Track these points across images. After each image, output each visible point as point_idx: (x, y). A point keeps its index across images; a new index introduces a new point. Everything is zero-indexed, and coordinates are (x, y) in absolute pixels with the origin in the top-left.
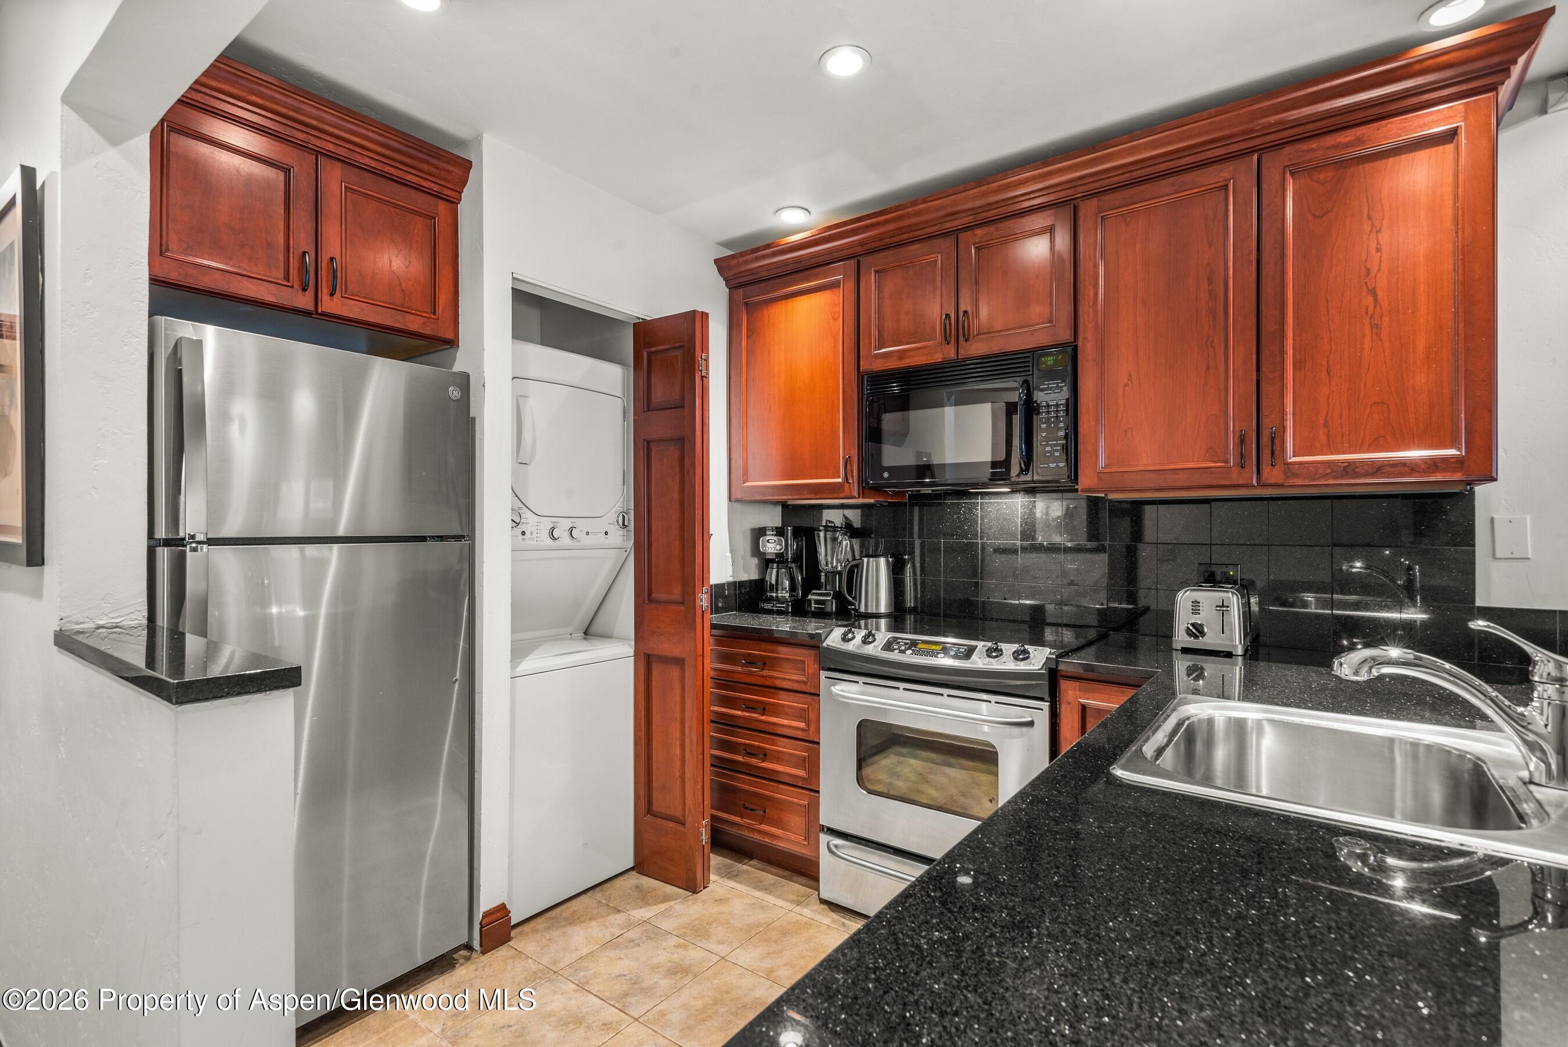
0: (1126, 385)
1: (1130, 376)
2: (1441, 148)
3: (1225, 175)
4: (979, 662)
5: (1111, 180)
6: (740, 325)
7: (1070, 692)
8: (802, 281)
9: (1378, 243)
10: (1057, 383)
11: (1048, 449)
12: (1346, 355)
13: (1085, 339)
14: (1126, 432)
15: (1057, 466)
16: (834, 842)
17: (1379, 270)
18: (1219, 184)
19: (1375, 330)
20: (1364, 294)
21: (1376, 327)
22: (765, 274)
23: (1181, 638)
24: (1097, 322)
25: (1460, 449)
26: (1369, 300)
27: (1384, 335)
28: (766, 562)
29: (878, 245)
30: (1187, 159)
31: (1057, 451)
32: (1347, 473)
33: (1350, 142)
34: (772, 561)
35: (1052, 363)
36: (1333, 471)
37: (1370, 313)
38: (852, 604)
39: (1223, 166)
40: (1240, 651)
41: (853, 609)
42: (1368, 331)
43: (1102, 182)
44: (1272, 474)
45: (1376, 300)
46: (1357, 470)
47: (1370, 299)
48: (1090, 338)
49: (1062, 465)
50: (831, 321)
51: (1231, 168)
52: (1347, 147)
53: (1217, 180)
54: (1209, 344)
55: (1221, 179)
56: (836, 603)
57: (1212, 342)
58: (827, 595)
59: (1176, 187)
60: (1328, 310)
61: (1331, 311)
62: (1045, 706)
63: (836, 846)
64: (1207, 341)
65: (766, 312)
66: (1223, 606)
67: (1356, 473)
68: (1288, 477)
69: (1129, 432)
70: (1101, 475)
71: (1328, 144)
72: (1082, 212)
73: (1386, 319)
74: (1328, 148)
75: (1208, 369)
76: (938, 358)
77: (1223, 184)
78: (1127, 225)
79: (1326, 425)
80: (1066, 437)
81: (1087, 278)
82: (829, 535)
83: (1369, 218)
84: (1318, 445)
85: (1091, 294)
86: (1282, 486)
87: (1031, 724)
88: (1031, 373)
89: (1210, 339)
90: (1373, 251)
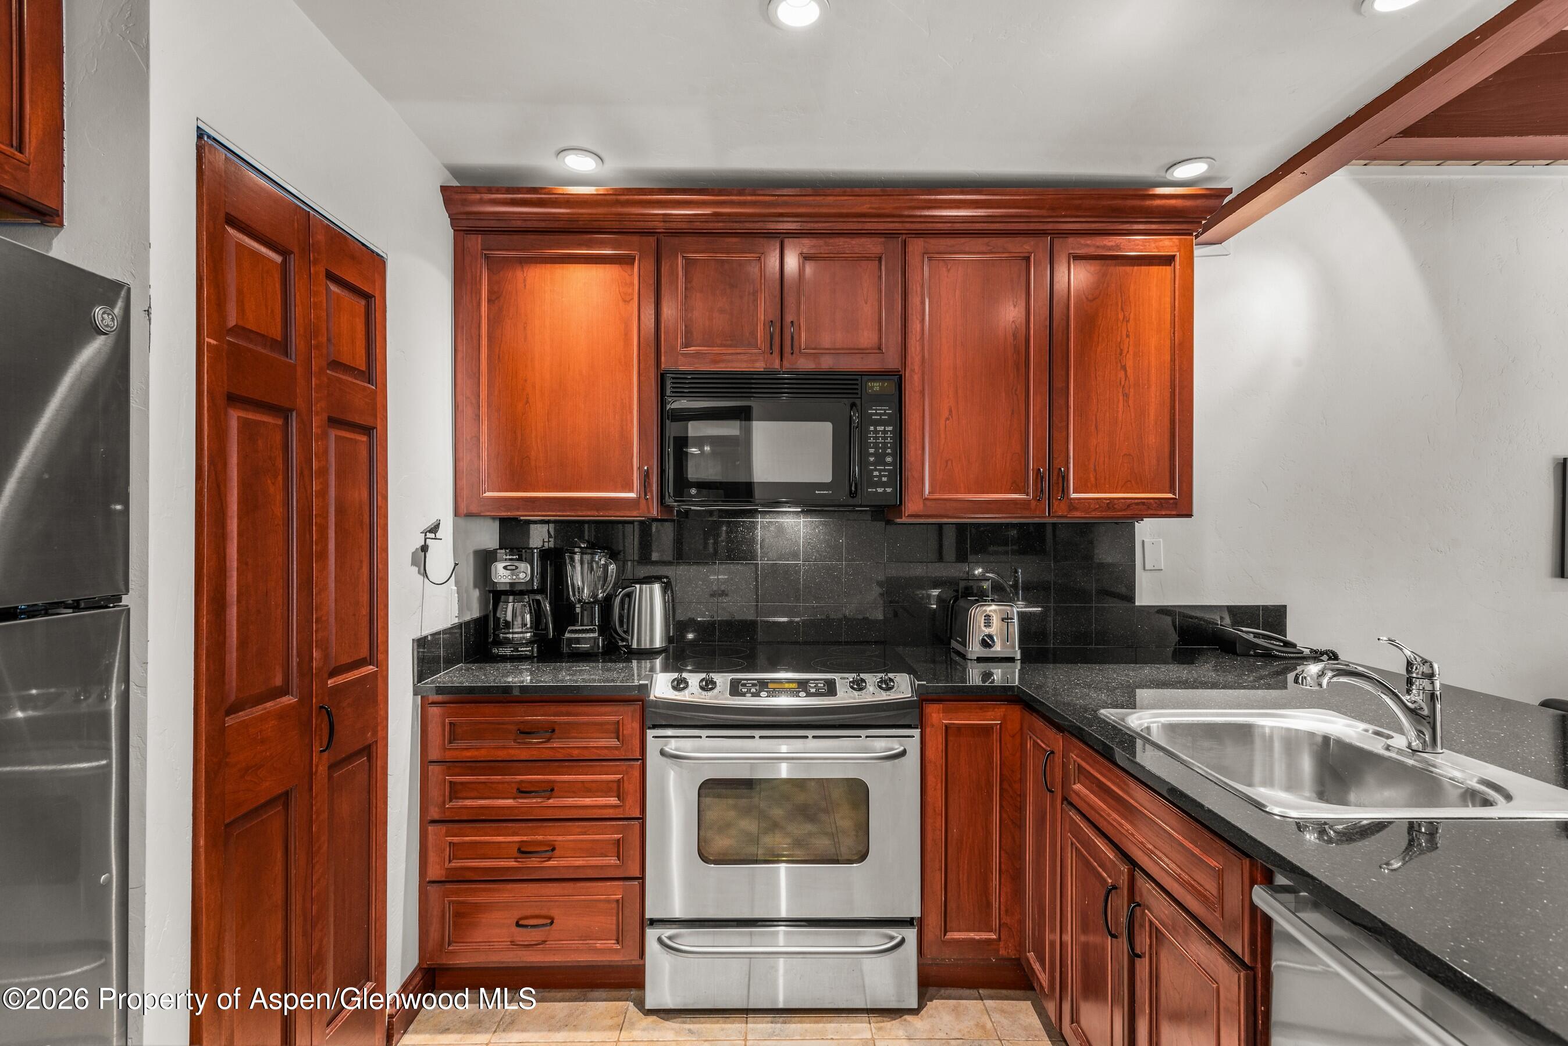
0: (948, 419)
1: (951, 411)
2: (1164, 267)
3: (1027, 248)
4: (845, 696)
5: (934, 225)
6: (476, 283)
7: (934, 715)
8: (580, 245)
9: (1127, 331)
10: (885, 410)
11: (876, 473)
12: (1108, 415)
13: (913, 370)
14: (947, 462)
15: (885, 490)
16: (667, 935)
17: (1128, 352)
18: (1021, 255)
19: (1125, 398)
20: (1119, 368)
21: (1126, 396)
22: (519, 224)
23: (975, 649)
24: (923, 357)
25: (1174, 494)
26: (1122, 374)
27: (1131, 403)
28: (495, 596)
29: (684, 227)
30: (998, 225)
31: (885, 476)
32: (1109, 508)
33: (1112, 246)
34: (506, 593)
35: (878, 389)
36: (1100, 507)
37: (1123, 383)
38: (623, 639)
39: (1026, 239)
40: (1018, 657)
41: (624, 646)
42: (1121, 398)
43: (927, 224)
44: (1060, 509)
45: (1126, 376)
46: (1115, 506)
47: (1123, 372)
48: (916, 371)
49: (889, 490)
50: (621, 303)
51: (1032, 243)
52: (1110, 250)
53: (1021, 251)
54: (1014, 391)
55: (1024, 251)
56: (603, 641)
57: (1016, 390)
58: (592, 631)
59: (989, 248)
60: (1096, 377)
61: (1098, 378)
62: (916, 732)
63: (670, 938)
64: (1012, 389)
65: (519, 274)
66: (1008, 619)
67: (1114, 508)
68: (1070, 510)
69: (949, 462)
70: (928, 503)
71: (1098, 244)
72: (910, 248)
73: (1132, 390)
74: (1098, 247)
75: (1012, 413)
76: (760, 366)
77: (1027, 255)
78: (949, 271)
79: (1095, 470)
80: (893, 464)
81: (914, 313)
82: (587, 557)
83: (1122, 310)
84: (1089, 485)
85: (918, 329)
86: (1066, 517)
87: (903, 753)
88: (859, 396)
89: (1014, 388)
90: (1125, 337)
